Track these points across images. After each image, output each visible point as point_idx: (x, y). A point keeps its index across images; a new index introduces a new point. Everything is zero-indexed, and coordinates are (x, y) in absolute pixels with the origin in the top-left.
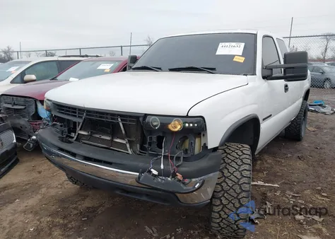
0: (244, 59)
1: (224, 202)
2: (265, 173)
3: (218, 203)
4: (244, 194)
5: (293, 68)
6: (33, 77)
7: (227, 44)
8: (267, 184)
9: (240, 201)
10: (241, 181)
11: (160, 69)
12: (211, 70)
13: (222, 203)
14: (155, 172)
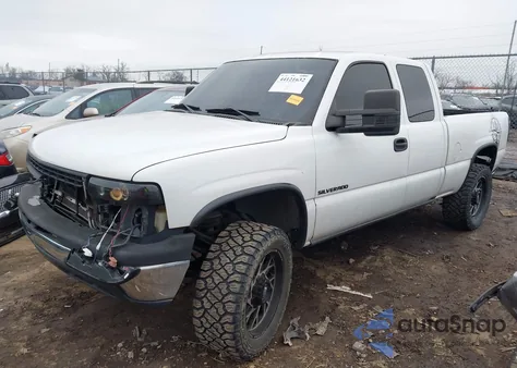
0: (301, 99)
1: (207, 305)
2: (366, 274)
3: (199, 305)
4: (231, 297)
5: (372, 115)
6: (95, 111)
7: (290, 75)
8: (354, 292)
9: (224, 306)
10: (232, 278)
11: (197, 109)
12: (250, 115)
13: (203, 307)
14: (88, 253)
